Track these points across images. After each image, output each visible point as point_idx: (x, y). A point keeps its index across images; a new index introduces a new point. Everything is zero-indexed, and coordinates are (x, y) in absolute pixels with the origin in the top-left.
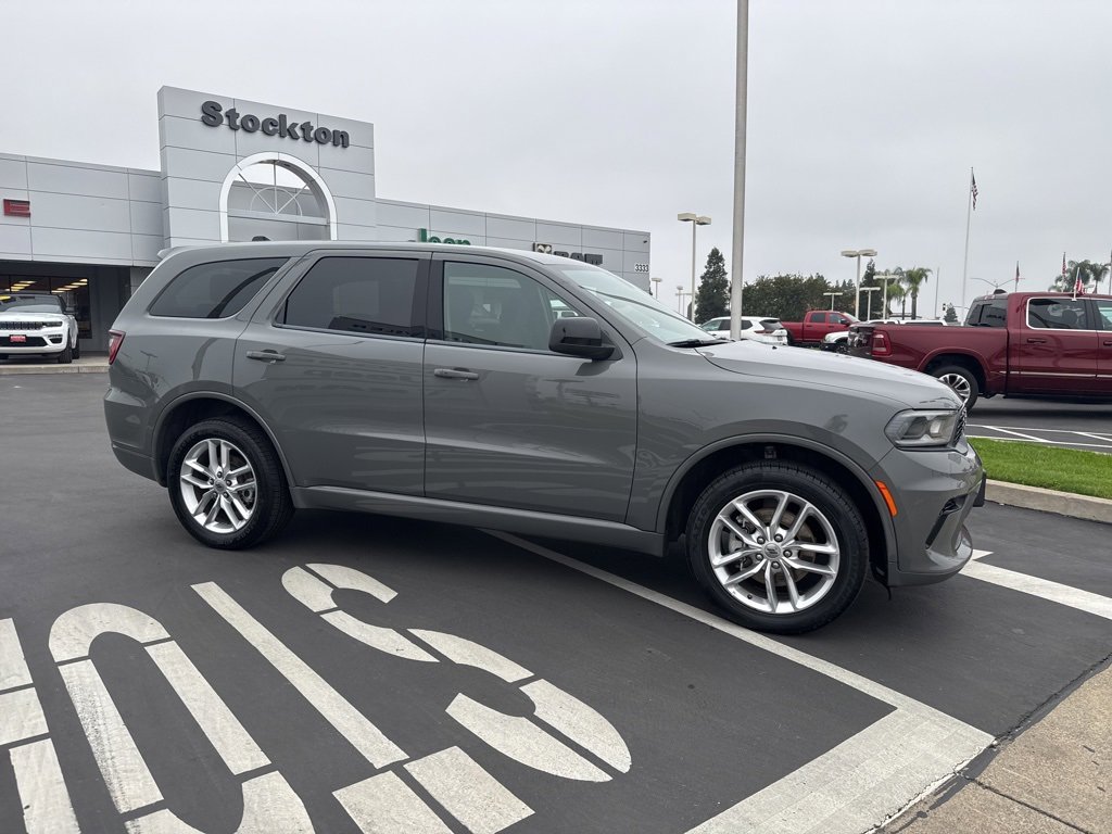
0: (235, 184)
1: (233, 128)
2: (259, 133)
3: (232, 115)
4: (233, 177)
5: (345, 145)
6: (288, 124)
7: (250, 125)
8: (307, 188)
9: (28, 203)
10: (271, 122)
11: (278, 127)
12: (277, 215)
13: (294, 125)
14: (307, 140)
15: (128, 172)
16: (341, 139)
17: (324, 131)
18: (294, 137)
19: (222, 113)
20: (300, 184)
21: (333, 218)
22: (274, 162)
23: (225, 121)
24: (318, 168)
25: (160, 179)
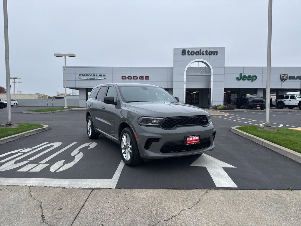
0: (188, 68)
1: (189, 55)
2: (195, 55)
3: (188, 52)
4: (188, 66)
5: (217, 54)
6: (202, 52)
7: (193, 53)
8: (207, 66)
9: (149, 77)
10: (198, 52)
11: (199, 53)
12: (198, 74)
13: (203, 51)
14: (207, 54)
15: (168, 68)
16: (216, 53)
17: (211, 52)
18: (203, 54)
19: (186, 52)
20: (204, 65)
21: (212, 73)
22: (198, 61)
23: (187, 53)
24: (209, 61)
25: (173, 68)
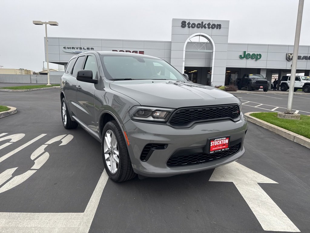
0: (188, 43)
1: (189, 27)
2: (196, 28)
3: (189, 24)
4: (188, 40)
5: (220, 28)
6: (204, 24)
7: (193, 26)
8: (208, 42)
9: (144, 52)
10: (199, 24)
11: (201, 25)
12: (199, 50)
13: (206, 24)
14: (209, 28)
15: (165, 42)
16: (219, 26)
17: (214, 25)
18: (205, 28)
19: (186, 24)
20: (206, 41)
21: (214, 50)
22: (199, 35)
23: (187, 26)
24: (211, 36)
25: (171, 42)
